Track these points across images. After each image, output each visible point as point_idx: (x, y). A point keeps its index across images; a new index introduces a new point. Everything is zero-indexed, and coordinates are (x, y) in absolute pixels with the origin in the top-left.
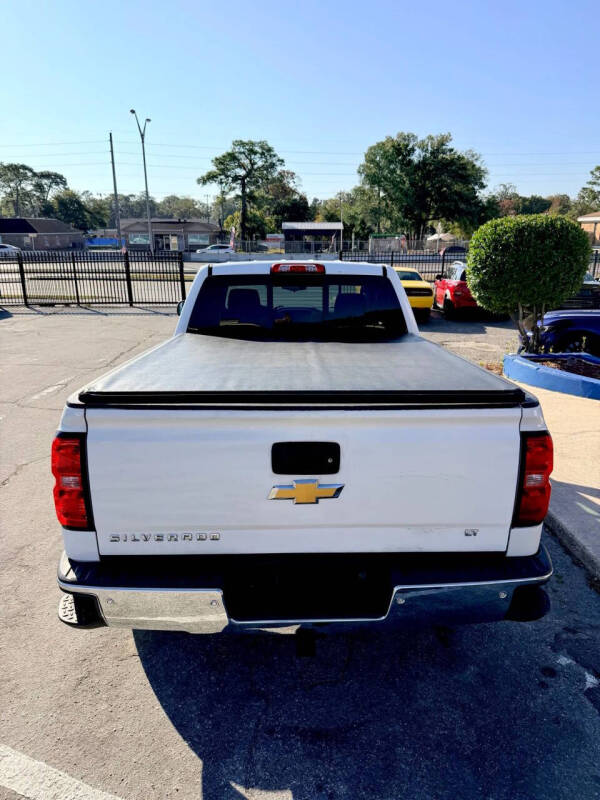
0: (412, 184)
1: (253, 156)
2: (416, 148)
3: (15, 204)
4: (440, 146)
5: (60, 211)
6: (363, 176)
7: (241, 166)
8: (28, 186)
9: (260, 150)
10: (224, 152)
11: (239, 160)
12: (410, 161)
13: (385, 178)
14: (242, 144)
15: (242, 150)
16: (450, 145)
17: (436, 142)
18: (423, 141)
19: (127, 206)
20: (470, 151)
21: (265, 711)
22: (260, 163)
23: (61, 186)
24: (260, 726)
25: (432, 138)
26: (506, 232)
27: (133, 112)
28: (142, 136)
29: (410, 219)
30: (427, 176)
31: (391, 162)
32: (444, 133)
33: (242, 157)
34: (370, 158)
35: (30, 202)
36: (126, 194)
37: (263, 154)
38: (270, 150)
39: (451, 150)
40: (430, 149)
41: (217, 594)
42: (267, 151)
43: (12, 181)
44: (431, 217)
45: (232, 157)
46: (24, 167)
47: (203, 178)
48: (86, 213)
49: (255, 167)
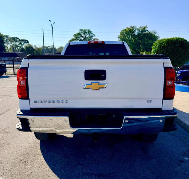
0: (135, 41)
1: (86, 34)
2: (136, 30)
3: (13, 48)
4: (144, 29)
5: (27, 51)
6: (120, 39)
7: (82, 37)
8: (17, 44)
9: (88, 32)
10: (77, 33)
11: (81, 35)
12: (134, 34)
13: (127, 39)
14: (82, 30)
15: (82, 32)
16: (147, 29)
17: (142, 28)
18: (138, 28)
19: (47, 50)
20: (154, 31)
21: (82, 169)
22: (88, 36)
23: (27, 43)
24: (80, 172)
25: (141, 27)
26: (163, 43)
27: (50, 20)
28: (52, 27)
29: (135, 52)
30: (140, 39)
31: (128, 34)
32: (145, 26)
33: (82, 34)
34: (122, 33)
35: (18, 48)
36: (47, 46)
37: (89, 33)
38: (91, 32)
39: (147, 31)
40: (140, 30)
41: (67, 118)
42: (90, 32)
43: (13, 42)
44: (141, 51)
45: (79, 34)
46: (17, 38)
47: (70, 40)
48: (34, 51)
49: (86, 37)
